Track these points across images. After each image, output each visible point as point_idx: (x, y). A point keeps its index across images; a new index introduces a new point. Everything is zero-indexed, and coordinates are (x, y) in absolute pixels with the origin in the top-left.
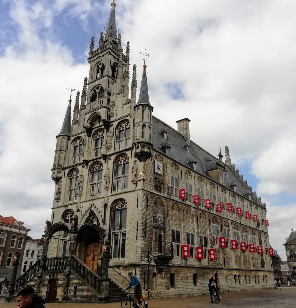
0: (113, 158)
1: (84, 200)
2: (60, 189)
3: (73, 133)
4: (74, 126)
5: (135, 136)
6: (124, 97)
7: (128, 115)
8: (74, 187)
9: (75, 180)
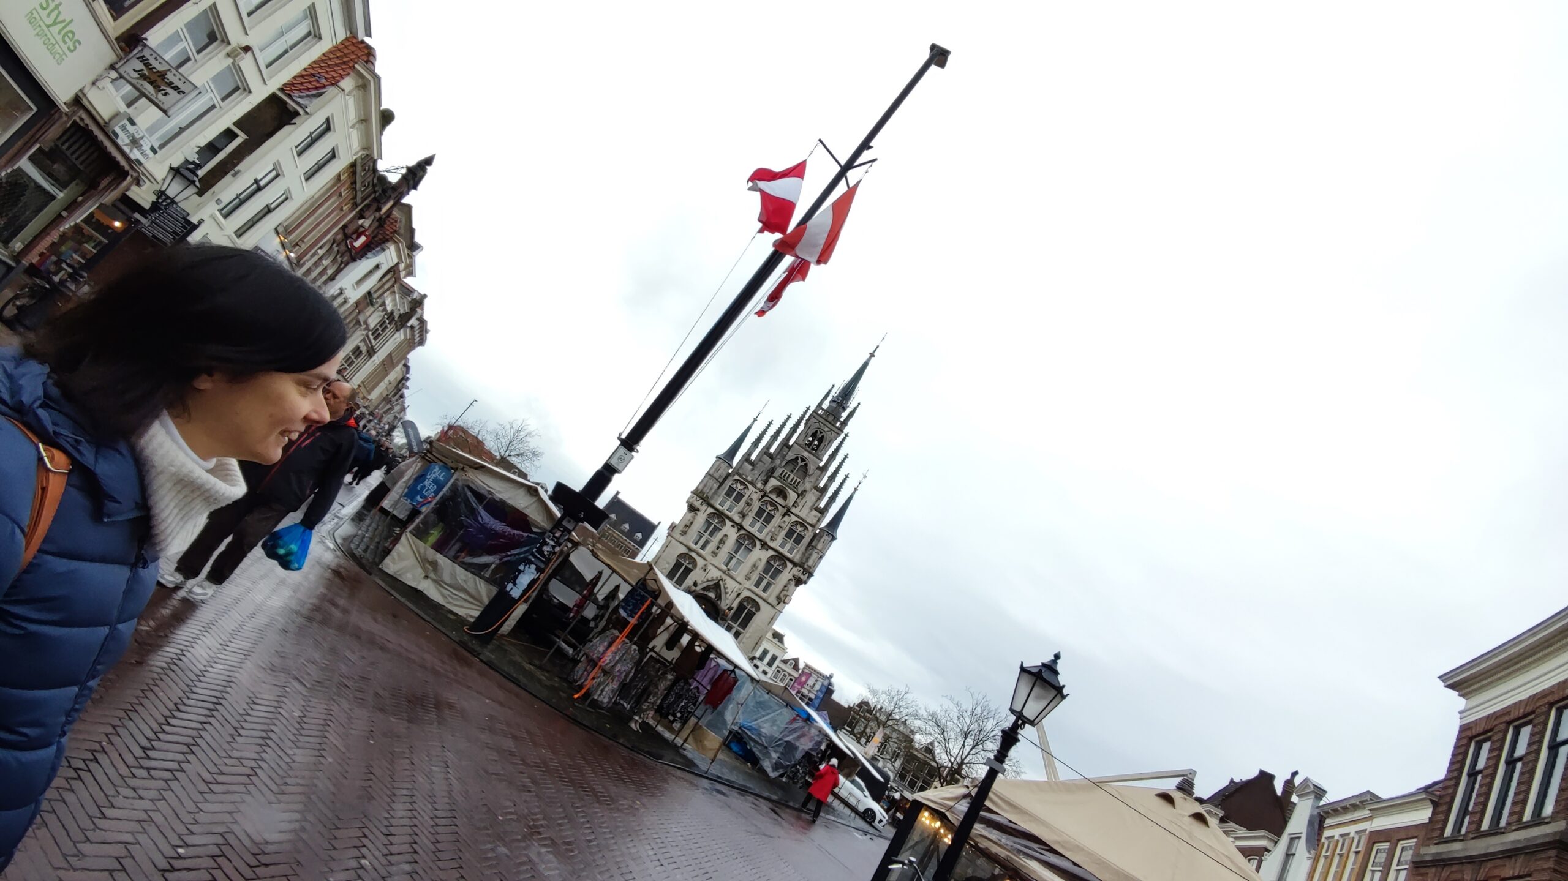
0: (771, 553)
1: (716, 565)
2: (692, 523)
3: (741, 472)
4: (746, 464)
5: (808, 559)
6: (819, 499)
7: (812, 526)
8: (707, 535)
9: (713, 526)
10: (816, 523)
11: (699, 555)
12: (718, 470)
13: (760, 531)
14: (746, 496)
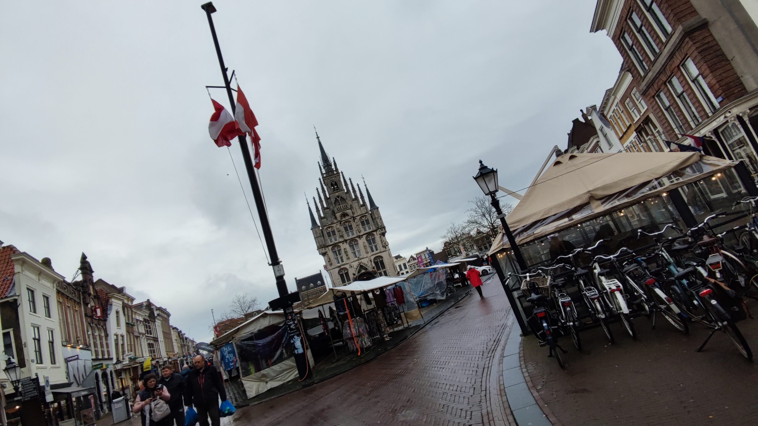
2: (329, 259)
3: (324, 225)
4: (322, 220)
5: (378, 224)
6: (358, 202)
7: (366, 213)
8: (339, 256)
9: (337, 251)
10: (367, 211)
11: (344, 265)
12: (316, 233)
13: (353, 234)
14: (335, 229)
